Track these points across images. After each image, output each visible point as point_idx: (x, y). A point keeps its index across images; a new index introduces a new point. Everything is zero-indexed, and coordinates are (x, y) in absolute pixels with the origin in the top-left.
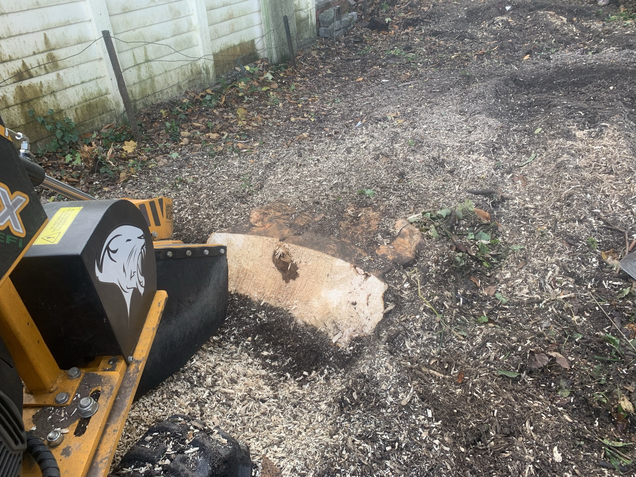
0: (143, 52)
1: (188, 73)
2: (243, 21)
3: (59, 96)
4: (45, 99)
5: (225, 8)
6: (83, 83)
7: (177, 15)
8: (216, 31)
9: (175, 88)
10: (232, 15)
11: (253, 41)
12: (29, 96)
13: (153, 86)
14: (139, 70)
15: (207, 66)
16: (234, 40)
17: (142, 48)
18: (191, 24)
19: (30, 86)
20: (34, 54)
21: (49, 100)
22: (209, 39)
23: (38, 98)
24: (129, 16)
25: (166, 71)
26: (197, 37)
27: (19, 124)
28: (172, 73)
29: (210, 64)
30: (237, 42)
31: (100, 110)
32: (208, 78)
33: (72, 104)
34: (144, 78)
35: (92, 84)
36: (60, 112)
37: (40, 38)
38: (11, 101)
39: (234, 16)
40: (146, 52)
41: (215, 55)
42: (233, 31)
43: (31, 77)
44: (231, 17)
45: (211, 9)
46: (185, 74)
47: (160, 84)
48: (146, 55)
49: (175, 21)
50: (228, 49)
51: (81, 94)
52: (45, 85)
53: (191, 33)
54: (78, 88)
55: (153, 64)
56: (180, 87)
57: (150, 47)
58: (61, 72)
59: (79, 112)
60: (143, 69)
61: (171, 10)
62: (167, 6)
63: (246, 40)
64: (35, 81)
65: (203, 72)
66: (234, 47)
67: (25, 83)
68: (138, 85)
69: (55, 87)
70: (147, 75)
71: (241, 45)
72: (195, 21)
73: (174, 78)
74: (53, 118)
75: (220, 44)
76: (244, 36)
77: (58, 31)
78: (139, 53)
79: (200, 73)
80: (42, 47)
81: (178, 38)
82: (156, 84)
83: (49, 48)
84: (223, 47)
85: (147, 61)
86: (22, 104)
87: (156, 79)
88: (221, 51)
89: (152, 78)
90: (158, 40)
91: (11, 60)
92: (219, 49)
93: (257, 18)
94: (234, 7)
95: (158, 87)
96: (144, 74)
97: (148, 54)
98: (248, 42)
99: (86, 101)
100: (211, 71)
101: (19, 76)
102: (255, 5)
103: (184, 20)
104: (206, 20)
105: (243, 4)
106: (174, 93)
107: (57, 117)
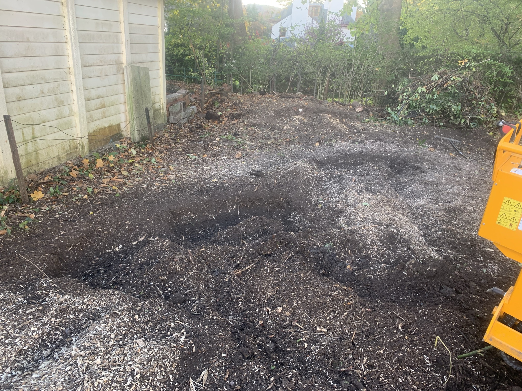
0: (31, 131)
1: (67, 148)
2: (112, 109)
5: (99, 100)
7: (61, 104)
8: (91, 116)
9: (55, 160)
10: (104, 105)
11: (119, 125)
13: (37, 158)
15: (82, 143)
16: (105, 123)
17: (31, 128)
18: (71, 110)
22: (85, 122)
24: (22, 103)
25: (49, 146)
26: (76, 120)
28: (54, 147)
29: (86, 141)
30: (106, 125)
32: (83, 152)
34: (30, 151)
39: (106, 105)
40: (33, 131)
41: (90, 135)
42: (104, 117)
45: (88, 100)
46: (64, 149)
47: (43, 156)
48: (33, 134)
49: (59, 108)
50: (100, 130)
53: (71, 117)
55: (39, 140)
56: (59, 159)
57: (37, 128)
60: (30, 145)
61: (56, 100)
62: (53, 97)
63: (114, 124)
65: (80, 147)
66: (105, 128)
68: (24, 157)
70: (33, 149)
71: (110, 127)
72: (75, 108)
73: (55, 152)
75: (94, 127)
76: (112, 121)
78: (28, 132)
79: (77, 148)
81: (61, 121)
82: (40, 156)
84: (96, 129)
85: (34, 138)
87: (40, 152)
88: (94, 132)
89: (36, 151)
90: (44, 122)
92: (93, 130)
93: (123, 108)
94: (105, 99)
95: (41, 159)
96: (31, 147)
97: (35, 132)
98: (115, 126)
100: (86, 147)
102: (122, 98)
103: (66, 107)
104: (84, 109)
105: (113, 97)
106: (54, 163)
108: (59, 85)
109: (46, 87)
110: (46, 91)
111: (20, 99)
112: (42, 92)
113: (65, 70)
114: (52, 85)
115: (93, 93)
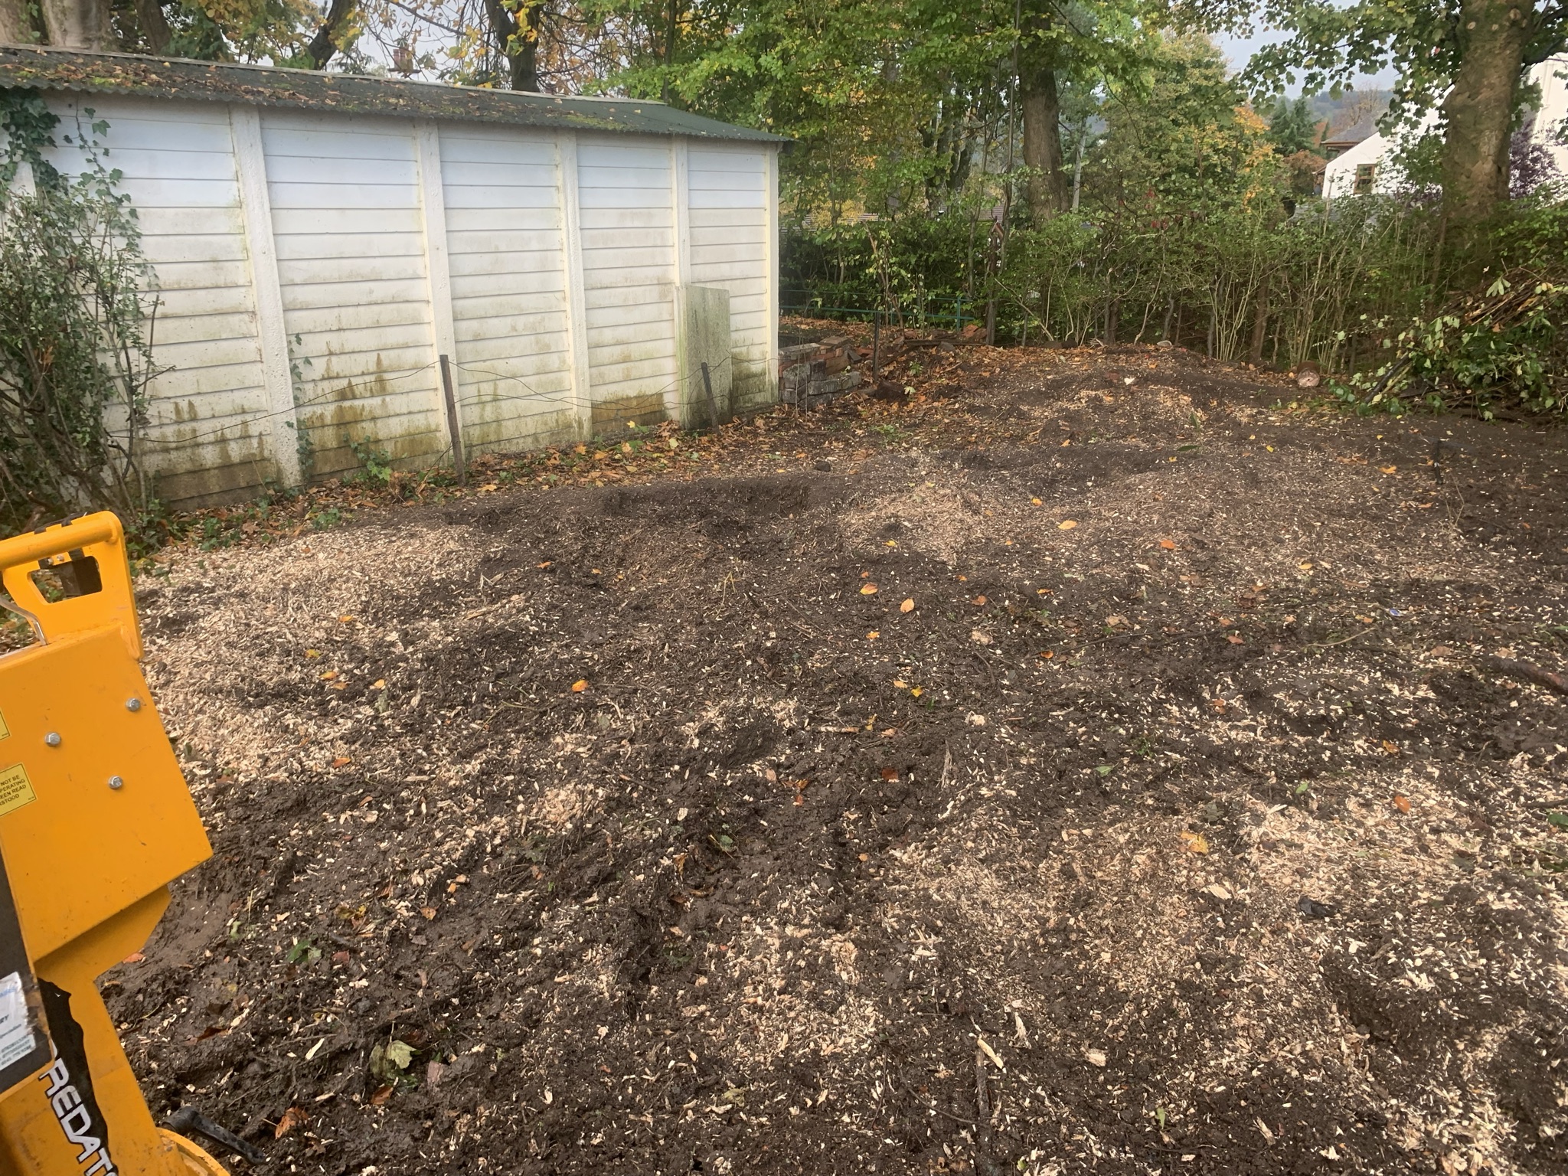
0: (492, 388)
1: (552, 424)
2: (647, 367)
3: (379, 423)
4: (364, 424)
5: (620, 348)
6: (410, 413)
7: (545, 351)
8: (601, 375)
9: (530, 440)
10: (629, 357)
11: (660, 395)
12: (348, 418)
13: (498, 432)
14: (483, 409)
15: (580, 419)
16: (630, 390)
17: (492, 384)
18: (564, 362)
19: (351, 407)
20: (363, 374)
21: (368, 426)
22: (587, 384)
23: (356, 422)
24: (480, 345)
25: (519, 417)
26: (570, 379)
27: (329, 447)
28: (528, 419)
29: (586, 414)
30: (632, 394)
31: (424, 448)
32: (580, 434)
33: (393, 436)
34: (489, 420)
35: (419, 416)
36: (377, 441)
37: (373, 356)
38: (328, 420)
39: (633, 358)
40: (495, 389)
41: (594, 406)
42: (627, 379)
43: (354, 398)
44: (626, 360)
45: (593, 346)
46: (546, 424)
47: (509, 429)
48: (495, 392)
49: (542, 356)
50: (618, 400)
51: (406, 424)
52: (367, 409)
53: (562, 373)
54: (404, 419)
55: (503, 403)
56: (537, 440)
57: (502, 384)
58: (388, 399)
59: (399, 445)
60: (489, 408)
61: (537, 343)
62: (532, 338)
63: (649, 392)
64: (357, 403)
65: (574, 425)
66: (628, 399)
67: (347, 404)
68: (475, 427)
69: (378, 412)
70: (494, 417)
71: (640, 397)
72: (570, 358)
73: (530, 426)
74: (368, 447)
75: (603, 394)
76: (649, 387)
77: (392, 353)
78: (487, 388)
79: (570, 426)
80: (372, 367)
81: (543, 377)
82: (503, 430)
83: (380, 371)
84: (610, 398)
85: (495, 400)
86: (338, 425)
87: (504, 423)
88: (606, 402)
89: (498, 421)
90: (515, 376)
91: (338, 377)
92: (603, 399)
93: (670, 365)
94: (632, 347)
95: (506, 435)
96: (489, 413)
97: (499, 391)
98: (652, 396)
99: (410, 434)
100: (586, 425)
101: (343, 395)
102: (669, 347)
103: (555, 357)
104: (586, 360)
105: (649, 345)
106: (527, 445)
107: (372, 447)
108: (543, 319)
109: (521, 322)
110: (520, 327)
111: (477, 339)
112: (514, 329)
113: (558, 295)
114: (531, 318)
115: (608, 335)
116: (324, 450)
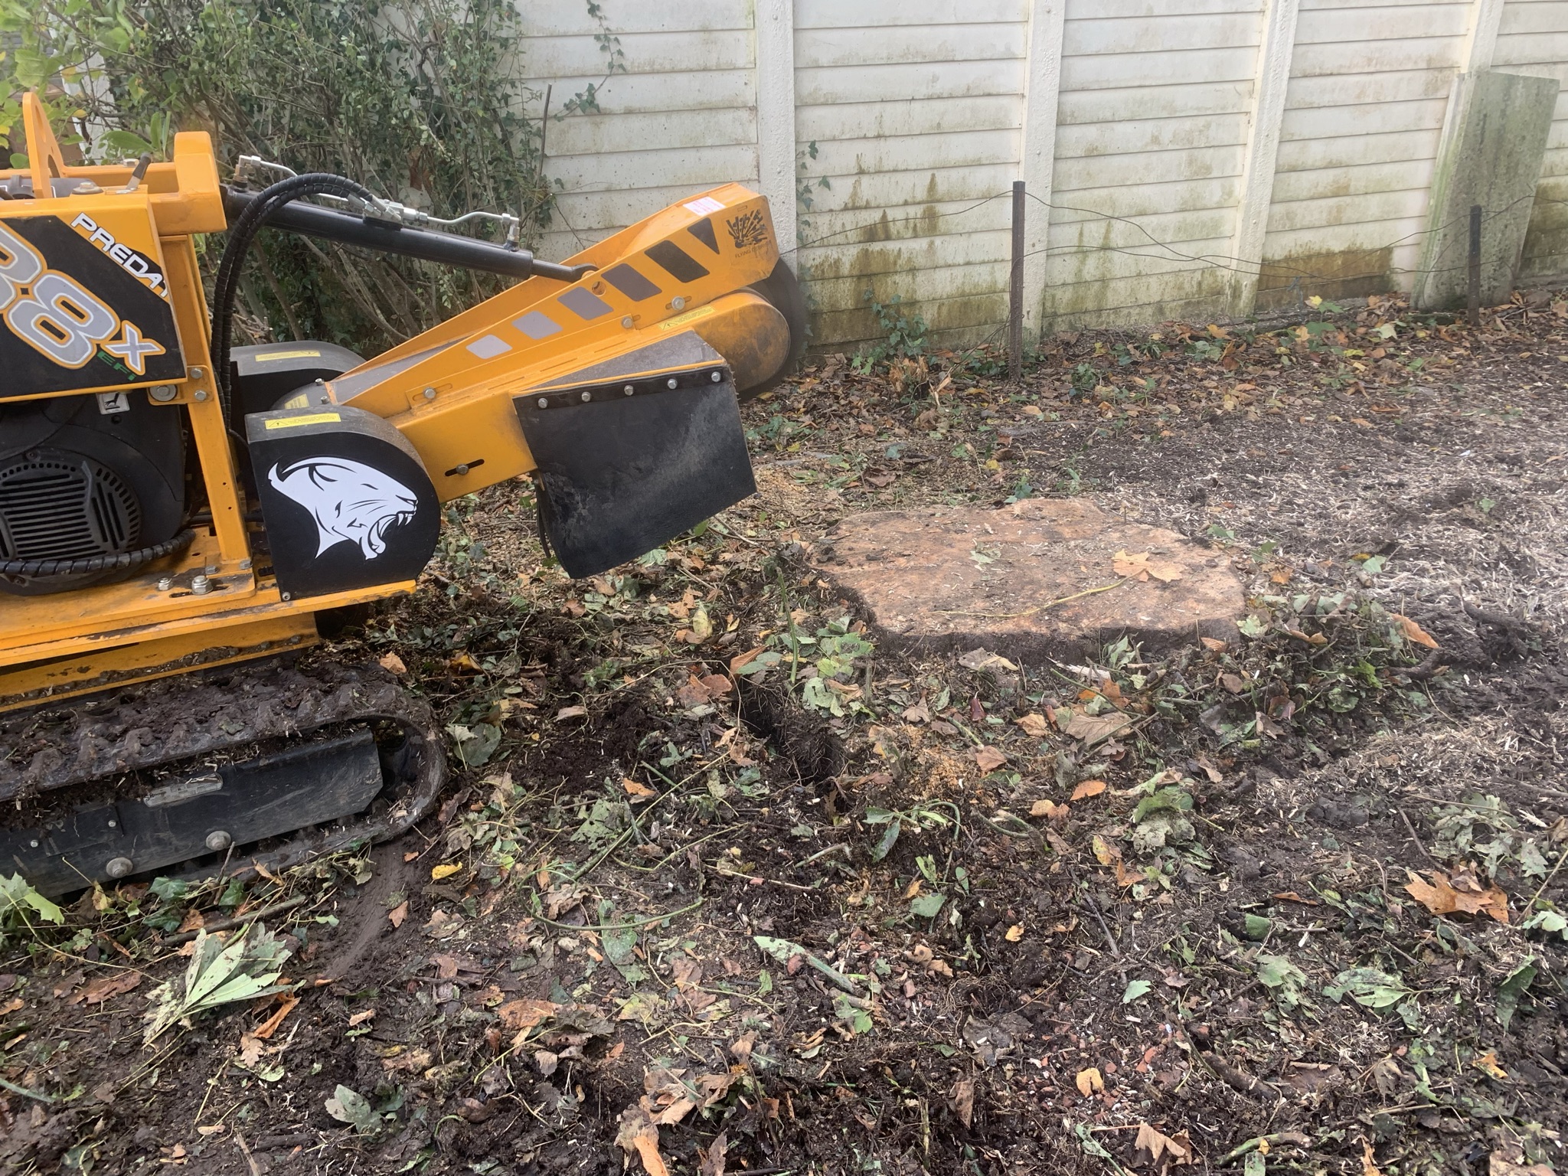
0: (1103, 231)
1: (1190, 287)
2: (1374, 205)
3: (921, 277)
4: (897, 278)
5: (1331, 173)
6: (968, 263)
7: (1202, 173)
8: (1289, 216)
9: (1149, 311)
10: (1347, 187)
11: (1388, 251)
12: (875, 268)
13: (1101, 296)
14: (1083, 262)
15: (1238, 282)
16: (1335, 241)
17: (1104, 224)
18: (1230, 194)
19: (881, 252)
20: (906, 203)
21: (902, 281)
22: (1262, 228)
23: (886, 274)
24: (1095, 164)
25: (1139, 275)
26: (1233, 220)
27: (843, 307)
28: (1153, 280)
29: (1251, 279)
30: (1337, 247)
31: (982, 316)
33: (938, 296)
34: (1088, 278)
35: (984, 270)
36: (913, 303)
37: (925, 178)
38: (845, 269)
39: (1352, 190)
40: (1108, 232)
41: (1266, 263)
42: (1336, 222)
43: (888, 238)
44: (1340, 191)
45: (1284, 170)
46: (1180, 288)
47: (1118, 294)
48: (1106, 237)
49: (1193, 184)
50: (1310, 257)
51: (959, 282)
52: (905, 255)
53: (1224, 212)
54: (958, 272)
55: (1116, 255)
56: (1160, 310)
57: (1119, 226)
58: (938, 241)
59: (945, 310)
60: (1092, 261)
61: (1190, 163)
62: (1184, 154)
63: (1368, 246)
64: (891, 246)
65: (1228, 291)
66: (1330, 255)
67: (876, 247)
68: (1071, 288)
69: (920, 261)
70: (1098, 274)
71: (1351, 255)
72: (1240, 188)
73: (1153, 291)
74: (898, 311)
75: (1284, 246)
76: (1369, 238)
77: (955, 174)
78: (1094, 233)
79: (1219, 293)
80: (921, 194)
81: (1190, 217)
82: (1109, 294)
83: (933, 196)
84: (1298, 251)
85: (1105, 248)
86: (859, 277)
87: (1112, 284)
88: (1288, 259)
89: (1104, 281)
90: (1142, 214)
91: (867, 207)
92: (1285, 253)
93: (1415, 203)
94: (1355, 172)
95: (1112, 300)
96: (1091, 268)
97: (1112, 235)
98: (1372, 252)
99: (963, 295)
100: (1246, 295)
101: (871, 234)
102: (1422, 173)
103: (1216, 185)
104: (1268, 192)
105: (1387, 169)
106: (1144, 320)
107: (905, 311)
108: (1208, 126)
109: (1169, 129)
110: (1166, 137)
111: (1092, 154)
112: (1155, 140)
113: (1240, 87)
114: (1188, 124)
115: (1317, 152)
116: (835, 311)
